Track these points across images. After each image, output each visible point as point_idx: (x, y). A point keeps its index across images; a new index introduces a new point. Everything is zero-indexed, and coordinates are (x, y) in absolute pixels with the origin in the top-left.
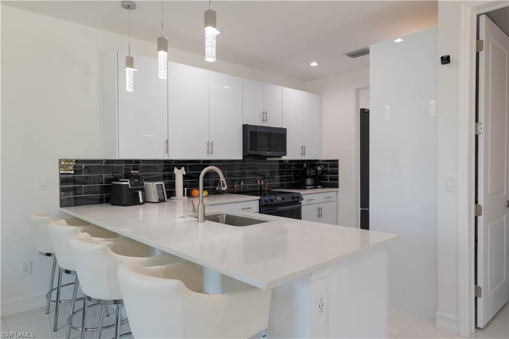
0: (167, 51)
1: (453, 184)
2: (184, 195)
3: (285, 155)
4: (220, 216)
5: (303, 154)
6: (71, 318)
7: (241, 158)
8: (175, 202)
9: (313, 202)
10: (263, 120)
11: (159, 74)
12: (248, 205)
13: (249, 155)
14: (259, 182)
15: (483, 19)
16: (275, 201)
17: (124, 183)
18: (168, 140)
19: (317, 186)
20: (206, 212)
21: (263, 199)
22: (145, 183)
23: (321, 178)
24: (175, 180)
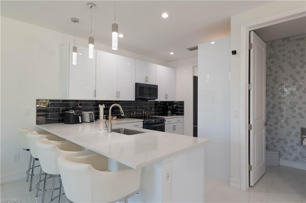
0: (93, 44)
1: (238, 114)
2: (104, 119)
3: (157, 99)
4: (121, 130)
5: (166, 98)
6: (38, 184)
7: (134, 100)
8: (99, 122)
9: (171, 122)
10: (146, 81)
11: (89, 56)
12: (137, 124)
13: (138, 98)
14: (143, 112)
15: (252, 33)
16: (151, 122)
17: (72, 112)
18: (95, 90)
19: (173, 114)
20: (112, 128)
21: (145, 121)
22: (83, 112)
23: (175, 111)
24: (99, 111)
